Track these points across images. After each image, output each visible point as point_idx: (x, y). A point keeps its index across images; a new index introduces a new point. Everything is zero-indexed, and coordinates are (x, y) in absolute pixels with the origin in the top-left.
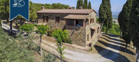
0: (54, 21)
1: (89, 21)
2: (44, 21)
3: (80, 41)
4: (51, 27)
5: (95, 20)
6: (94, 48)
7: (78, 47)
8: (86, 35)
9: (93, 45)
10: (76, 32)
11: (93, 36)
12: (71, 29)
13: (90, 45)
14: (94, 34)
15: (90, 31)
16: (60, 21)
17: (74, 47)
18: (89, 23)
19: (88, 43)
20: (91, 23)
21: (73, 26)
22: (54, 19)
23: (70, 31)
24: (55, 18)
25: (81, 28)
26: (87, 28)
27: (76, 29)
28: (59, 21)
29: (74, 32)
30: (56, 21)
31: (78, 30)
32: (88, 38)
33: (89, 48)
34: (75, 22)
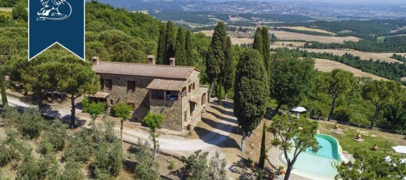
0: (125, 88)
1: (188, 89)
2: (102, 88)
3: (174, 123)
4: (119, 100)
5: (197, 83)
6: (194, 132)
7: (171, 132)
8: (183, 112)
9: (192, 128)
10: (167, 110)
11: (194, 112)
12: (159, 105)
13: (188, 128)
14: (196, 108)
15: (188, 105)
16: (137, 89)
17: (164, 133)
18: (188, 92)
19: (185, 124)
20: (189, 91)
21: (162, 101)
22: (123, 85)
23: (157, 107)
24: (127, 84)
25: (175, 103)
26: (184, 102)
27: (167, 106)
28: (134, 90)
29: (163, 109)
30: (128, 89)
31: (170, 106)
32: (186, 116)
33: (187, 132)
34: (165, 94)
